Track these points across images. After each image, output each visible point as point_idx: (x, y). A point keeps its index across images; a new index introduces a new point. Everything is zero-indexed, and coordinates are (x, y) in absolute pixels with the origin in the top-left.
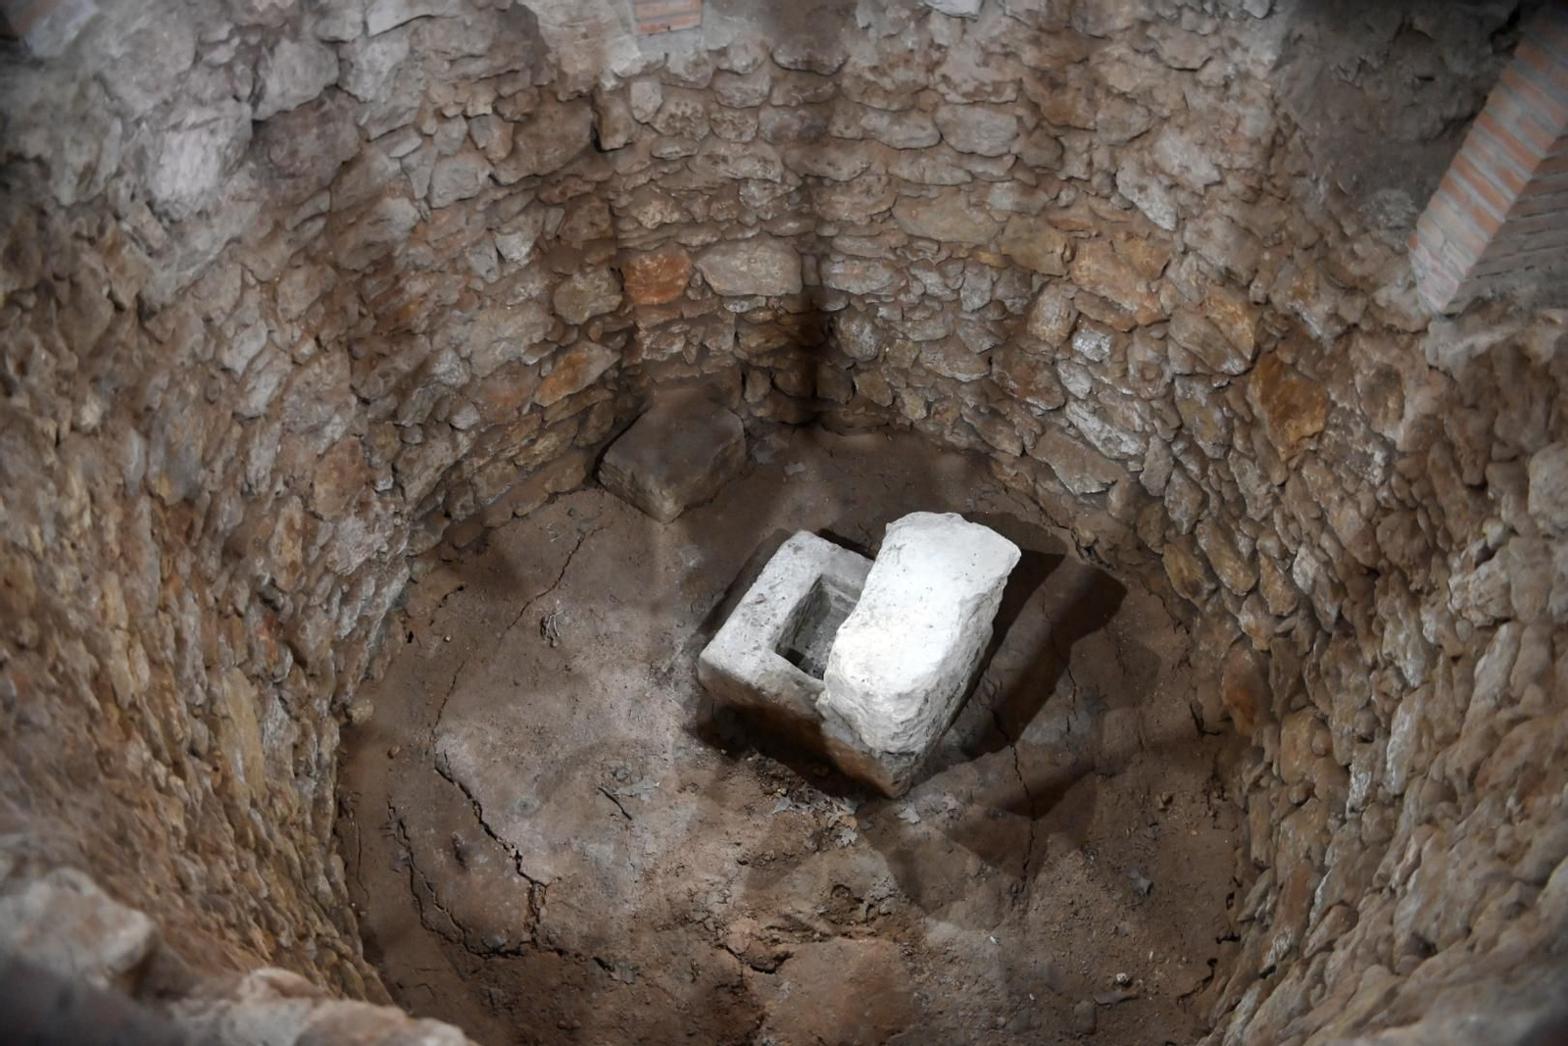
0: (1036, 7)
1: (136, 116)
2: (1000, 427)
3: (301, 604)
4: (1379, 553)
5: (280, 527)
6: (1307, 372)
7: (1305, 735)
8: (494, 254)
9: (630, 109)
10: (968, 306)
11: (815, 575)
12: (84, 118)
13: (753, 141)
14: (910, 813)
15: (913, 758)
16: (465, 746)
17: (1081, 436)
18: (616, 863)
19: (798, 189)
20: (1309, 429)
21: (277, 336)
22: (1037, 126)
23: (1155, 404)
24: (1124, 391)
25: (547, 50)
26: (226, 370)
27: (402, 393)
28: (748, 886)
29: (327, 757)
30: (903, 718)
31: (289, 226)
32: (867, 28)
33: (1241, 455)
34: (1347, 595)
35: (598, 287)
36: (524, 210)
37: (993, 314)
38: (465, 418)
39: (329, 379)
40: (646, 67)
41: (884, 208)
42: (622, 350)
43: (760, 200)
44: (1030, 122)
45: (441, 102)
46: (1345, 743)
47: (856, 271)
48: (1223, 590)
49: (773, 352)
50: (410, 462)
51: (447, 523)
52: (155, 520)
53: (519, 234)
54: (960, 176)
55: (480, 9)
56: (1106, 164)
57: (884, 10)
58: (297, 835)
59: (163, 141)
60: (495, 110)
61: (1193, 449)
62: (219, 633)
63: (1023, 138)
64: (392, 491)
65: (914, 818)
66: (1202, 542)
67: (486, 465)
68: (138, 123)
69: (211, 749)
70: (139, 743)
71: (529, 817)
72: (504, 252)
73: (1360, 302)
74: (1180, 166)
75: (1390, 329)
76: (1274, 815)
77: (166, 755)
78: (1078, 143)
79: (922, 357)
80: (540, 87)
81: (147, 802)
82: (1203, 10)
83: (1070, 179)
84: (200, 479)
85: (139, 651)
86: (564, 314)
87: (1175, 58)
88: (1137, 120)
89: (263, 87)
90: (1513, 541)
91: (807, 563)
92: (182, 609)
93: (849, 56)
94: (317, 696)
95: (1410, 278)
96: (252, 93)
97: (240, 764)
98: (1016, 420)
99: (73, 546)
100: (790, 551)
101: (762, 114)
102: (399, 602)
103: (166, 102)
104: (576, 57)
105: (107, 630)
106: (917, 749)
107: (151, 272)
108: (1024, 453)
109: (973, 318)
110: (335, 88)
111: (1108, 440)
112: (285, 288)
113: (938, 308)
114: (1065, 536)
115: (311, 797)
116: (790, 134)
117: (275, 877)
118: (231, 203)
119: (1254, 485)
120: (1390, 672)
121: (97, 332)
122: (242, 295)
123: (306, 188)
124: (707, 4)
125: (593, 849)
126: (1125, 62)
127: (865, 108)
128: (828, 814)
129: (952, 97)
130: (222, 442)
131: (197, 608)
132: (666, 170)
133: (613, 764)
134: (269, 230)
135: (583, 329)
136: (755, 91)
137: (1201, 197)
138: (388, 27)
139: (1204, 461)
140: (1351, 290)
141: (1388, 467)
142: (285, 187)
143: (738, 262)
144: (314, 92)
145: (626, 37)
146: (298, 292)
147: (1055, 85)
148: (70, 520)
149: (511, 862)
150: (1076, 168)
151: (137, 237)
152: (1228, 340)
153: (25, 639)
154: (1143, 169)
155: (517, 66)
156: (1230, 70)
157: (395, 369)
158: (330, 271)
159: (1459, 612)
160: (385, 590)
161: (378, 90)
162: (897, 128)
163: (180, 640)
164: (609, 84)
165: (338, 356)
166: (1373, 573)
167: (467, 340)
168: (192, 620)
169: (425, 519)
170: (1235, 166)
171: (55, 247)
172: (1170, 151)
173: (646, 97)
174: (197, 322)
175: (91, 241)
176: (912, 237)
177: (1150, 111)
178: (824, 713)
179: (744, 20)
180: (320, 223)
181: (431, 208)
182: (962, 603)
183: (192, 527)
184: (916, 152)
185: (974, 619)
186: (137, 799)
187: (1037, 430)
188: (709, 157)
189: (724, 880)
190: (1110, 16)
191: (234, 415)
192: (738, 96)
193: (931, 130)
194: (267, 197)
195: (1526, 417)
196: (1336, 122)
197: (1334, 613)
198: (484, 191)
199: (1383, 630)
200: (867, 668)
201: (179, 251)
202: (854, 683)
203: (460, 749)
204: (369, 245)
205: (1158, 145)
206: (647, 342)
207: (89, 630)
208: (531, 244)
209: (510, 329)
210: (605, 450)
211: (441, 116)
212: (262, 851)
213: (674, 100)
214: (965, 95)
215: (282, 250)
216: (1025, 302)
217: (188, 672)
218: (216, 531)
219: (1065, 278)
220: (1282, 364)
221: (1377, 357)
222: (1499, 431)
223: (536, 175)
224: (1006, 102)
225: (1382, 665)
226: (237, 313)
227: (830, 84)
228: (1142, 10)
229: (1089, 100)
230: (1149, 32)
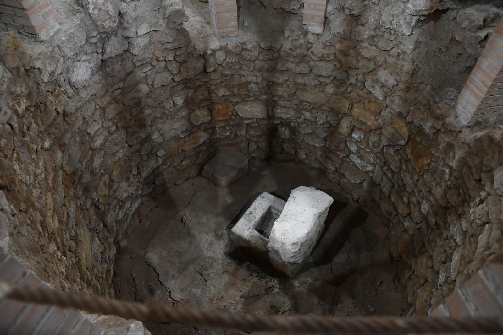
0: (340, 32)
1: (68, 57)
2: (329, 162)
3: (107, 208)
4: (448, 202)
5: (102, 183)
6: (425, 145)
7: (425, 261)
8: (172, 103)
9: (215, 60)
10: (319, 123)
11: (268, 206)
12: (53, 57)
13: (253, 71)
14: (296, 284)
15: (298, 265)
16: (156, 256)
17: (354, 165)
18: (201, 295)
19: (267, 86)
20: (426, 162)
21: (104, 125)
22: (341, 67)
23: (378, 155)
24: (368, 150)
25: (191, 41)
26: (88, 134)
27: (142, 144)
28: (243, 305)
29: (112, 257)
30: (294, 251)
31: (110, 91)
32: (288, 37)
33: (404, 171)
34: (438, 216)
35: (204, 114)
36: (182, 90)
37: (327, 126)
38: (161, 153)
39: (119, 138)
40: (221, 47)
41: (293, 92)
42: (211, 134)
43: (255, 89)
44: (338, 66)
45: (158, 56)
46: (438, 264)
47: (284, 111)
48: (399, 215)
49: (258, 136)
50: (143, 166)
51: (153, 186)
52: (64, 178)
53: (180, 96)
54: (316, 82)
55: (171, 29)
56: (362, 79)
57: (294, 32)
58: (101, 280)
59: (75, 65)
60: (174, 59)
61: (389, 169)
62: (80, 215)
63: (336, 71)
64: (137, 175)
65: (297, 285)
66: (393, 199)
67: (167, 168)
68: (68, 59)
69: (75, 250)
70: (53, 245)
71: (174, 279)
72: (175, 102)
73: (441, 122)
74: (385, 80)
75: (450, 131)
76: (415, 288)
77: (61, 249)
78: (353, 73)
79: (304, 139)
80: (188, 52)
81: (54, 262)
82: (391, 33)
83: (351, 84)
84: (78, 167)
85: (56, 217)
86: (193, 122)
87: (383, 47)
88: (371, 66)
89: (105, 50)
90: (489, 197)
91: (266, 202)
92: (70, 206)
93: (283, 45)
94: (110, 237)
95: (456, 115)
96: (102, 51)
97: (84, 256)
98: (334, 160)
99: (38, 183)
100: (261, 198)
101: (256, 63)
102: (137, 210)
103: (77, 53)
104: (199, 44)
105: (46, 209)
106: (299, 262)
107: (68, 103)
108: (336, 170)
109: (321, 127)
110: (127, 51)
111: (362, 166)
112: (108, 110)
113: (310, 124)
114: (349, 196)
115: (106, 269)
116: (264, 69)
117: (92, 292)
118: (93, 84)
119: (409, 180)
120: (452, 240)
121: (51, 119)
122: (95, 111)
123: (116, 80)
124: (240, 29)
125: (194, 290)
126: (367, 48)
127: (287, 61)
128: (270, 283)
129: (314, 58)
130: (86, 156)
131: (74, 206)
132: (226, 79)
133: (202, 264)
134: (104, 92)
135: (199, 127)
136: (254, 55)
137: (391, 90)
138: (143, 34)
139: (393, 173)
140: (438, 118)
141: (451, 174)
142: (110, 80)
143: (248, 108)
144: (120, 52)
145: (215, 38)
146: (111, 112)
147: (346, 55)
148: (38, 175)
149: (168, 293)
150: (353, 81)
151: (65, 92)
152: (400, 134)
153: (22, 208)
154: (373, 81)
155: (181, 46)
156: (399, 51)
157: (140, 136)
158: (121, 105)
159: (473, 220)
160: (133, 206)
161: (139, 52)
162: (297, 67)
163: (68, 216)
164: (209, 52)
165: (123, 132)
166: (446, 208)
167: (163, 128)
168: (72, 210)
169: (146, 184)
170: (401, 80)
171: (41, 94)
172: (381, 75)
173: (220, 56)
174: (81, 119)
175: (52, 93)
176: (302, 101)
177: (375, 63)
178: (269, 249)
179: (251, 34)
180: (120, 91)
181: (153, 88)
182: (314, 215)
183: (74, 181)
184: (303, 75)
185: (318, 221)
186: (51, 261)
187: (341, 162)
188: (239, 75)
189: (236, 303)
190: (363, 34)
191: (90, 148)
192: (248, 57)
193: (308, 68)
194: (104, 82)
195: (493, 158)
196: (432, 67)
197: (434, 222)
198: (170, 83)
199: (449, 227)
200: (283, 234)
201: (77, 97)
202: (278, 239)
203: (154, 257)
204: (134, 98)
205: (378, 73)
206: (219, 132)
207: (41, 209)
208: (184, 100)
209: (176, 126)
210: (204, 165)
211: (158, 60)
212: (89, 284)
213: (229, 57)
214: (318, 58)
215: (108, 98)
216: (337, 122)
217: (70, 225)
218: (82, 183)
219: (349, 115)
220: (417, 142)
221: (446, 139)
222: (484, 162)
223: (186, 79)
224: (331, 60)
225: (449, 238)
226: (93, 117)
227: (277, 54)
228: (372, 33)
229: (357, 60)
230: (375, 39)
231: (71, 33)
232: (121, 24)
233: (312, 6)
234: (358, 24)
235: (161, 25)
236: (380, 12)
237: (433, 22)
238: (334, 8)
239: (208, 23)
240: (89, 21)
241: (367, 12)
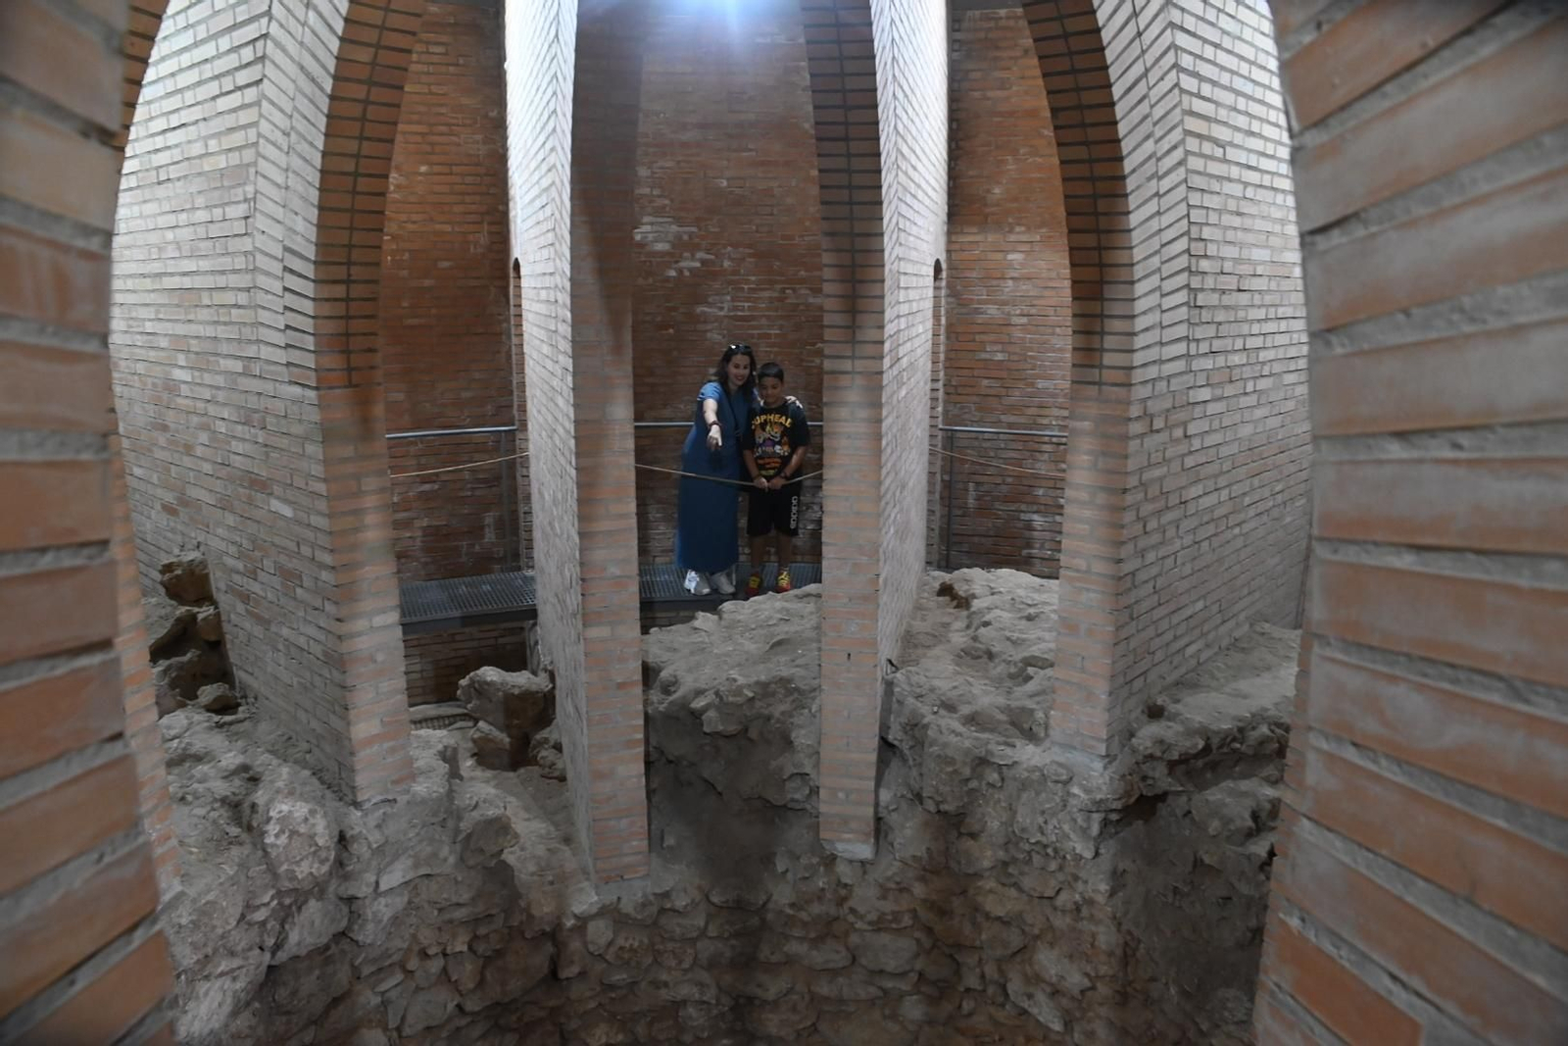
0: (919, 854)
1: (181, 969)
9: (585, 944)
13: (691, 968)
19: (732, 1009)
22: (934, 946)
25: (520, 896)
32: (784, 873)
36: (483, 1036)
40: (601, 908)
41: (809, 1023)
43: (697, 1020)
44: (927, 943)
45: (426, 942)
54: (873, 991)
55: (470, 868)
56: (996, 976)
57: (798, 858)
59: (193, 992)
60: (470, 948)
63: (923, 957)
68: (179, 976)
74: (1057, 975)
78: (970, 960)
80: (510, 927)
82: (1047, 854)
83: (968, 990)
87: (1035, 890)
88: (1015, 940)
89: (286, 938)
93: (771, 895)
96: (275, 944)
101: (699, 945)
103: (206, 956)
104: (543, 901)
110: (342, 935)
116: (723, 961)
123: (297, 1023)
124: (655, 857)
126: (995, 893)
127: (787, 938)
129: (859, 925)
132: (613, 995)
136: (693, 926)
137: (1080, 1002)
138: (394, 886)
142: (279, 1024)
144: (324, 940)
145: (586, 884)
147: (943, 912)
150: (972, 981)
154: (1027, 980)
155: (493, 912)
156: (1077, 897)
161: (377, 935)
162: (815, 953)
164: (570, 923)
170: (1100, 974)
172: (1046, 963)
173: (600, 933)
177: (1023, 931)
179: (683, 867)
181: (400, 1037)
184: (833, 973)
188: (651, 983)
190: (978, 859)
192: (678, 930)
193: (844, 953)
194: (262, 1033)
196: (1168, 935)
198: (449, 1019)
205: (1035, 958)
211: (424, 955)
213: (624, 935)
214: (870, 923)
223: (498, 1004)
224: (905, 928)
227: (757, 918)
228: (1001, 854)
229: (975, 924)
230: (1010, 870)
231: (207, 903)
232: (340, 863)
233: (841, 795)
234: (960, 834)
235: (445, 860)
236: (1010, 805)
237: (1140, 822)
238: (895, 795)
239: (567, 840)
240: (260, 865)
241: (980, 805)
